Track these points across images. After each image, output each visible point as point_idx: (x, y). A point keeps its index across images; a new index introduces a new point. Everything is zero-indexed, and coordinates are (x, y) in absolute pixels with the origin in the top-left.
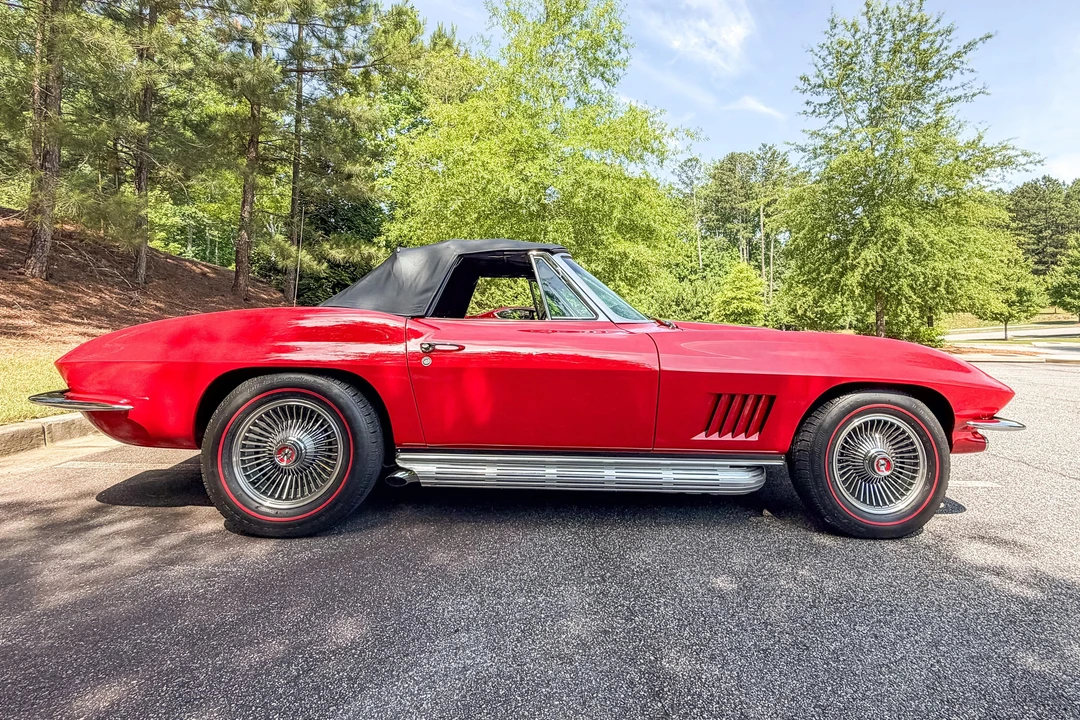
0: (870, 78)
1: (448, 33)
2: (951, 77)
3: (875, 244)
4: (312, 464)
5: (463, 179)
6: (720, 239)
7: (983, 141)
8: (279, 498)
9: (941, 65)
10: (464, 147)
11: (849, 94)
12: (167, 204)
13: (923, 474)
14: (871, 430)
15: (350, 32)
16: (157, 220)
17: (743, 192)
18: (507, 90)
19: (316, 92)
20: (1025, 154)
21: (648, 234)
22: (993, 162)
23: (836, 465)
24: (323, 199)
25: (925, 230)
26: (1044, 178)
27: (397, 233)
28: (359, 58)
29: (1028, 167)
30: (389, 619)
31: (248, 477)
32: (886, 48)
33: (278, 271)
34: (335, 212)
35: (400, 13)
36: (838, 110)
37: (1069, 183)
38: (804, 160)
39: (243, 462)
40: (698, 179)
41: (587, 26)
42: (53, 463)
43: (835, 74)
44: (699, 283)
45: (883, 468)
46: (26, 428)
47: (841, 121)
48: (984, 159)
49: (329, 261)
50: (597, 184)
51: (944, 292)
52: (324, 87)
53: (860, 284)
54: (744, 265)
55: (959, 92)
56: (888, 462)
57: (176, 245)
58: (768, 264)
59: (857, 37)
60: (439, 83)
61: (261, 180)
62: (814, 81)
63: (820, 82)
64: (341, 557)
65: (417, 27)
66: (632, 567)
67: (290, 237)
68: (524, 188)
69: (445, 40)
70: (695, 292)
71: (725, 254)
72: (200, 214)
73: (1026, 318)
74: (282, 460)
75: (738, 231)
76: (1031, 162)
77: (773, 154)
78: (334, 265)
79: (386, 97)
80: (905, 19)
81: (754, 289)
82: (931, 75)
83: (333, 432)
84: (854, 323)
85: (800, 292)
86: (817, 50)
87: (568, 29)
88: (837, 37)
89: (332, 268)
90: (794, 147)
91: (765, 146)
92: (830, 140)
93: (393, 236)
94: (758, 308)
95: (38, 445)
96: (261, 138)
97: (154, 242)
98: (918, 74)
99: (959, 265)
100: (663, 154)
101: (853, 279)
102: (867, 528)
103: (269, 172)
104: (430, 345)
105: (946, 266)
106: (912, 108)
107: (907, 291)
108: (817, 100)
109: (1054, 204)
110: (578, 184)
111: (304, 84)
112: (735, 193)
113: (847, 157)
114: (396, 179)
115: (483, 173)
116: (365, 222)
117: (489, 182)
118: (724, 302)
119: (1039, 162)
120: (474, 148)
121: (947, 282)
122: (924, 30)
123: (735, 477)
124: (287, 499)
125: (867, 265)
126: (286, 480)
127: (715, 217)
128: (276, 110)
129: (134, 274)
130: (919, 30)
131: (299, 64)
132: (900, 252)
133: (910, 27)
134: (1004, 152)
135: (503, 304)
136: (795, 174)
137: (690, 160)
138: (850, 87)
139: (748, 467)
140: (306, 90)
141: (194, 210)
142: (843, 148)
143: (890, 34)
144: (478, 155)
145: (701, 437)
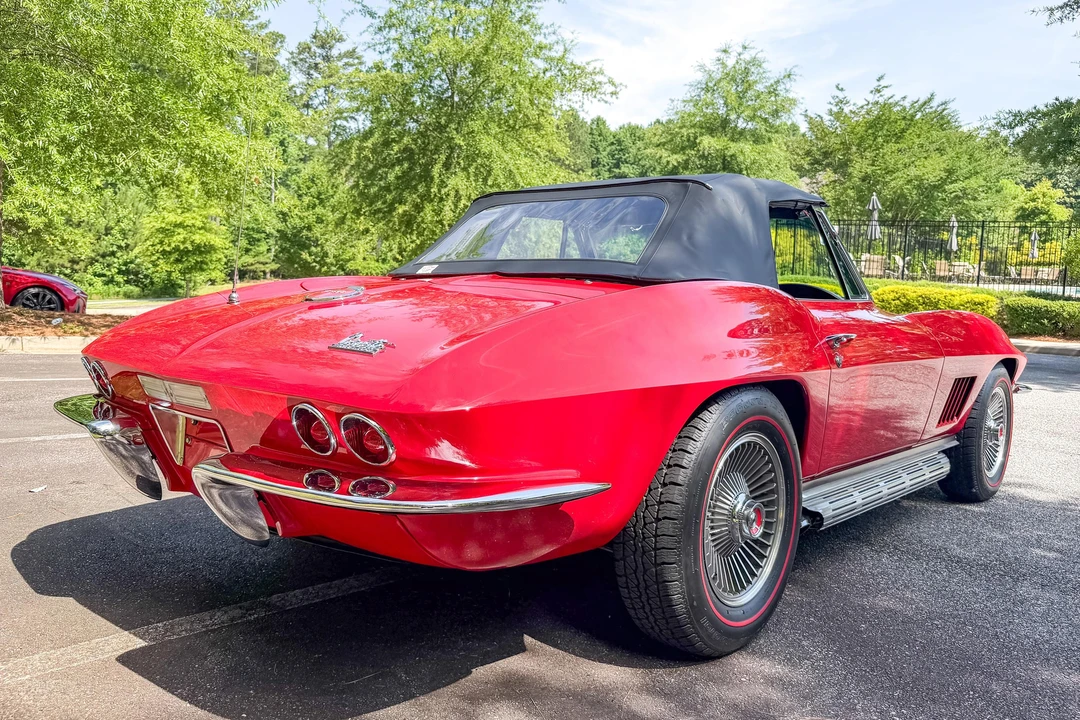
85: (362, 228)
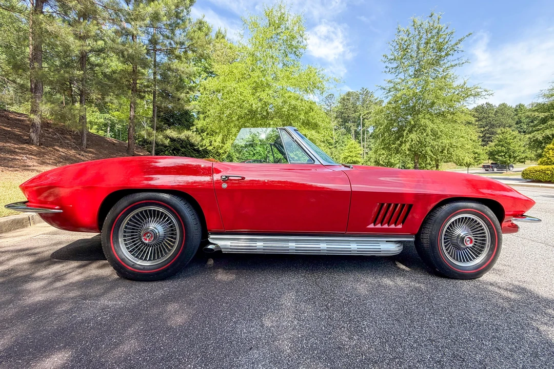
0: (415, 55)
1: (223, 32)
2: (453, 55)
3: (416, 131)
4: (162, 241)
5: (231, 100)
6: (343, 130)
7: (466, 85)
8: (145, 259)
9: (448, 49)
10: (232, 85)
11: (406, 63)
12: (97, 113)
13: (488, 245)
14: (461, 222)
15: (177, 32)
16: (93, 120)
17: (353, 109)
18: (251, 58)
19: (162, 60)
20: (486, 91)
21: (315, 127)
22: (471, 95)
23: (443, 241)
24: (167, 110)
25: (439, 125)
26: (487, 103)
27: (201, 125)
28: (182, 44)
29: (486, 97)
30: (209, 339)
31: (128, 248)
32: (423, 42)
33: (147, 143)
34: (172, 116)
35: (200, 23)
36: (400, 71)
37: (497, 106)
38: (384, 94)
39: (125, 240)
40: (334, 103)
41: (288, 29)
42: (32, 236)
43: (399, 54)
44: (333, 149)
45: (468, 243)
46: (20, 217)
47: (402, 76)
48: (466, 93)
49: (170, 138)
50: (293, 102)
51: (446, 153)
52: (166, 58)
53: (409, 150)
54: (353, 141)
55: (457, 62)
56: (471, 239)
57: (102, 132)
58: (363, 141)
59: (410, 36)
60: (219, 58)
61: (138, 101)
62: (390, 57)
63: (393, 57)
64: (180, 293)
65: (209, 29)
66: (341, 299)
67: (152, 127)
68: (260, 104)
69: (222, 36)
70: (332, 153)
71: (345, 136)
72: (113, 118)
73: (477, 165)
74: (146, 240)
75: (351, 126)
76: (488, 95)
77: (367, 92)
78: (172, 140)
79: (195, 64)
80: (432, 28)
81: (358, 152)
82: (443, 54)
83: (174, 224)
84: (401, 167)
85: (381, 153)
86: (391, 43)
87: (279, 31)
88: (400, 37)
89: (171, 141)
90: (380, 87)
91: (363, 89)
92: (397, 84)
93: (199, 126)
94: (359, 160)
95: (26, 226)
96: (138, 81)
97: (92, 130)
98: (438, 53)
99: (454, 141)
100: (323, 89)
101: (406, 147)
102: (458, 274)
103: (142, 98)
104: (226, 177)
105: (448, 141)
106: (435, 70)
107: (430, 152)
108: (390, 66)
109: (490, 115)
110: (285, 102)
111: (157, 56)
112: (350, 110)
113: (404, 91)
114: (200, 102)
115: (241, 97)
116: (186, 120)
117: (243, 101)
118: (345, 158)
119: (491, 94)
120: (237, 85)
121: (448, 149)
122: (440, 33)
123: (388, 247)
124: (150, 260)
125: (412, 141)
126: (149, 249)
127: (341, 120)
128: (144, 68)
129: (81, 144)
130: (438, 33)
131: (155, 47)
132: (427, 135)
133: (434, 32)
134: (476, 90)
135: (249, 158)
136: (376, 101)
137: (330, 95)
138: (406, 60)
139: (395, 241)
140: (158, 59)
141: (110, 116)
142: (403, 87)
143: (425, 34)
144: (239, 89)
145: (372, 226)
